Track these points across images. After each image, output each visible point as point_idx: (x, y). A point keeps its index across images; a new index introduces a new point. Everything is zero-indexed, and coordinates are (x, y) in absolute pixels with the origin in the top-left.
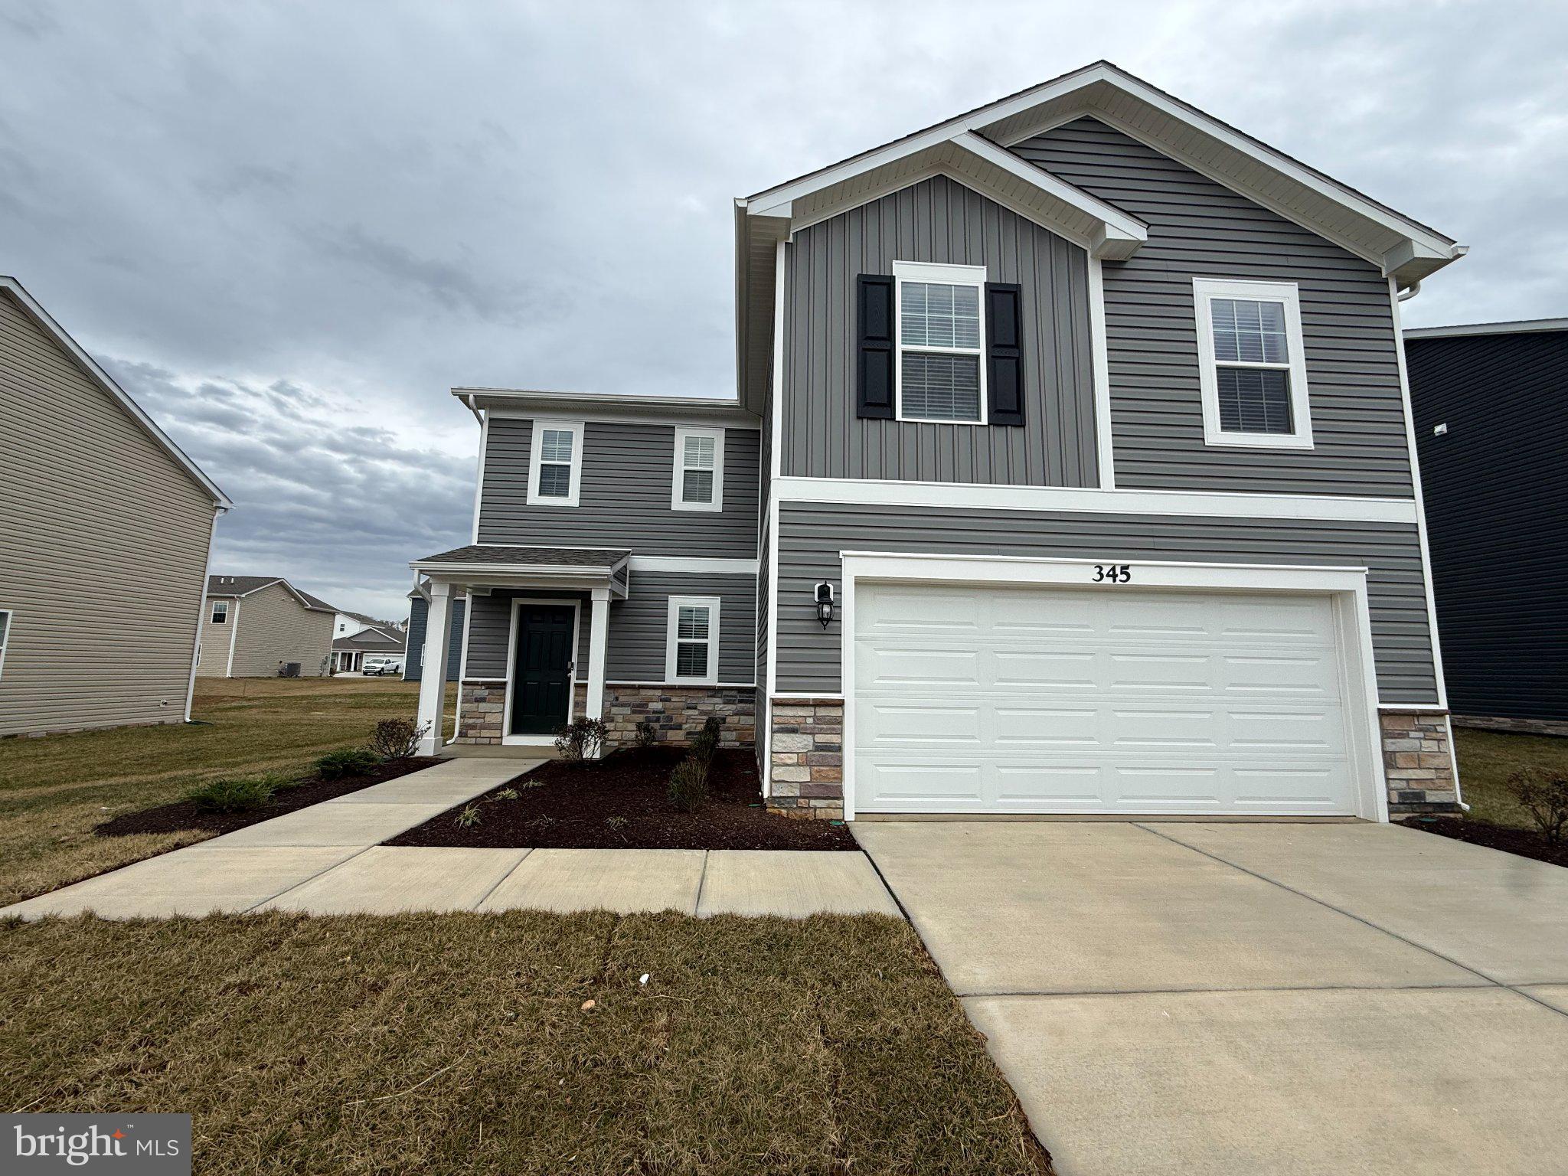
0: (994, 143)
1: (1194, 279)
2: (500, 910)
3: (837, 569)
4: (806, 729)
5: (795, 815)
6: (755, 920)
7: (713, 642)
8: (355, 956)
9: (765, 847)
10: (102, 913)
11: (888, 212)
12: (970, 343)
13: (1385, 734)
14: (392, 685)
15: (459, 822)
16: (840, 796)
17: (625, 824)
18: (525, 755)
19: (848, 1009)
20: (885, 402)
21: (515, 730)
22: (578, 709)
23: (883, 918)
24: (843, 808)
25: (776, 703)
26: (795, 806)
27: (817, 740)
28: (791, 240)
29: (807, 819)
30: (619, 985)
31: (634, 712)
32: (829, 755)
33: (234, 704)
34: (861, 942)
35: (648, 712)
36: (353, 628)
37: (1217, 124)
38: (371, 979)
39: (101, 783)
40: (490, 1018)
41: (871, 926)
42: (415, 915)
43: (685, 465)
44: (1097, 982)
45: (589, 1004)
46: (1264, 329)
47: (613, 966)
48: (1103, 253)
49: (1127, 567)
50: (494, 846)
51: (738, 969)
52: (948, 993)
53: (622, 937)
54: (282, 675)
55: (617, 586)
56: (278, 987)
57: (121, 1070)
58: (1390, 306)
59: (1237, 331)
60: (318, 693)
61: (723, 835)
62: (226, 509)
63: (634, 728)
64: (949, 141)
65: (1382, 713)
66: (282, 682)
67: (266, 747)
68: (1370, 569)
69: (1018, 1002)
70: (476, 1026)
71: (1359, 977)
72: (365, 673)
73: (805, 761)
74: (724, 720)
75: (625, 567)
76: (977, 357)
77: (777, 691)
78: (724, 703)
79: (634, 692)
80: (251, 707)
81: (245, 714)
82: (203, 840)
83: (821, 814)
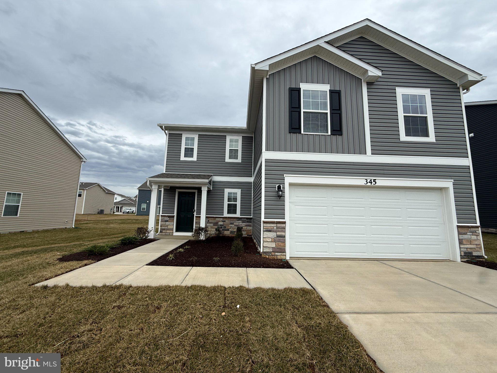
0: (332, 45)
1: (396, 88)
2: (189, 285)
3: (283, 180)
4: (274, 230)
5: (271, 257)
6: (268, 289)
7: (238, 203)
8: (150, 298)
9: (264, 267)
10: (71, 284)
11: (298, 68)
12: (323, 109)
13: (459, 233)
14: (133, 216)
15: (168, 259)
16: (284, 252)
17: (219, 260)
18: (182, 238)
19: (303, 316)
20: (298, 128)
21: (177, 230)
22: (196, 224)
23: (307, 289)
24: (286, 255)
25: (264, 222)
26: (271, 255)
27: (277, 234)
28: (268, 77)
29: (275, 259)
30: (231, 308)
31: (214, 225)
32: (281, 238)
33: (85, 222)
34: (302, 297)
35: (218, 225)
36: (119, 199)
37: (404, 38)
38: (156, 305)
39: (53, 246)
40: (195, 317)
41: (304, 291)
42: (164, 286)
43: (230, 148)
44: (379, 309)
45: (223, 314)
46: (419, 104)
47: (228, 302)
48: (367, 80)
49: (375, 180)
50: (181, 266)
51: (266, 304)
52: (332, 312)
53: (228, 294)
54: (98, 213)
55: (209, 185)
56: (129, 307)
57: (90, 330)
58: (460, 96)
59: (410, 104)
60: (110, 219)
61: (250, 263)
62: (85, 162)
63: (215, 230)
64: (318, 45)
65: (458, 227)
66: (99, 215)
67: (99, 235)
68: (454, 180)
69: (355, 315)
70: (192, 319)
71: (461, 310)
72: (123, 213)
73: (274, 241)
74: (242, 228)
75: (211, 180)
76: (327, 113)
77: (265, 218)
78: (242, 223)
79: (214, 219)
80: (90, 223)
81: (89, 225)
82: (92, 263)
83: (279, 257)
